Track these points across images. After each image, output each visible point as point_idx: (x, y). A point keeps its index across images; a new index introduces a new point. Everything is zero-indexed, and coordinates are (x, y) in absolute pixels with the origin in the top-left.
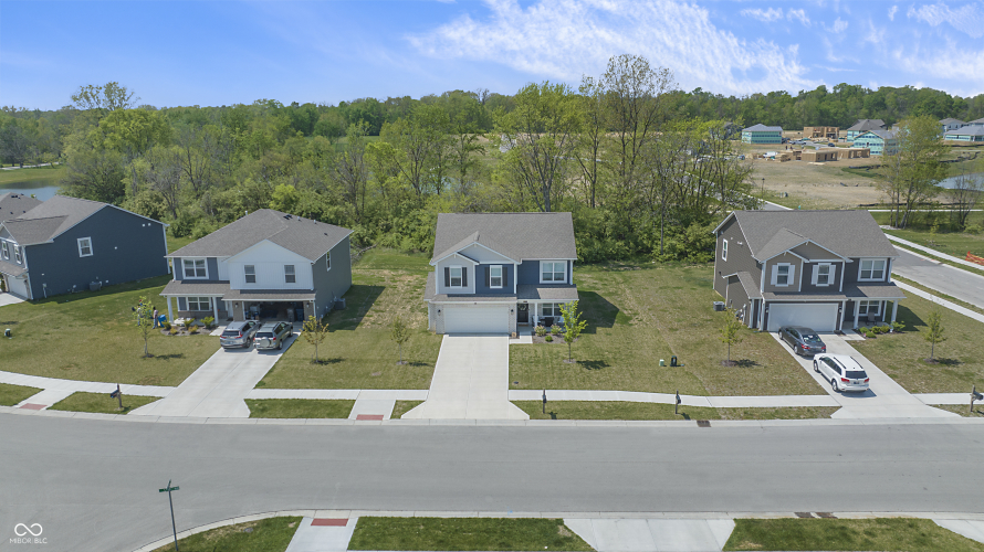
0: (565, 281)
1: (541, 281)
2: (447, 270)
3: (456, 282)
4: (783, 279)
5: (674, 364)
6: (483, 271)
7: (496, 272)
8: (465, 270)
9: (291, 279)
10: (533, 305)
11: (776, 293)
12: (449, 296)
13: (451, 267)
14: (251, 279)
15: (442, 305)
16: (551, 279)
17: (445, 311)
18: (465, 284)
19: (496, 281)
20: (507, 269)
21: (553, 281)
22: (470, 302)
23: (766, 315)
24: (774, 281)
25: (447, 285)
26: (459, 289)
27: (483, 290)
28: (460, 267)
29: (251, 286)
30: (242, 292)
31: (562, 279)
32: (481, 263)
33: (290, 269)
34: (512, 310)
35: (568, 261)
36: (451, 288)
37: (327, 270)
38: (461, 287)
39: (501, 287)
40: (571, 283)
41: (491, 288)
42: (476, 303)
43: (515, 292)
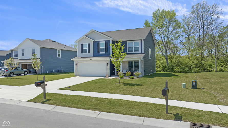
0: (140, 52)
1: (128, 52)
2: (82, 45)
3: (85, 52)
5: (194, 87)
6: (97, 44)
7: (102, 46)
8: (89, 45)
12: (82, 57)
13: (83, 44)
14: (23, 55)
15: (78, 62)
16: (132, 51)
17: (79, 64)
18: (89, 52)
19: (102, 50)
20: (107, 43)
21: (134, 52)
22: (89, 59)
25: (82, 52)
27: (97, 54)
28: (87, 43)
29: (23, 58)
30: (20, 59)
31: (138, 51)
32: (96, 41)
33: (34, 50)
34: (108, 64)
35: (141, 40)
36: (84, 54)
37: (57, 57)
38: (87, 53)
39: (104, 53)
40: (143, 52)
41: (100, 53)
42: (91, 60)
43: (111, 55)
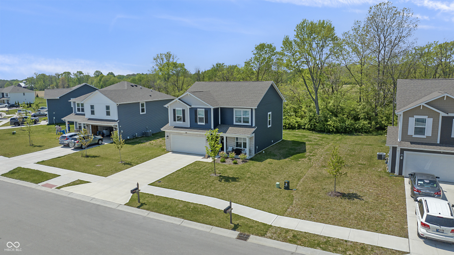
0: (250, 124)
1: (235, 123)
2: (174, 110)
3: (179, 119)
4: (419, 131)
5: (287, 188)
6: (194, 111)
7: (201, 114)
8: (184, 111)
9: (108, 114)
11: (412, 143)
12: (175, 127)
13: (176, 109)
14: (93, 113)
15: (170, 133)
16: (241, 122)
17: (171, 136)
18: (184, 121)
19: (201, 120)
20: (207, 111)
21: (242, 124)
22: (183, 131)
23: (401, 162)
24: (411, 131)
25: (175, 120)
26: (180, 123)
27: (194, 126)
28: (181, 109)
29: (93, 117)
30: (89, 119)
31: (248, 122)
32: (193, 106)
33: (108, 108)
35: (252, 109)
36: (177, 122)
37: (141, 113)
38: (182, 122)
39: (204, 124)
40: (254, 125)
41: (199, 123)
42: (186, 133)
43: (212, 128)
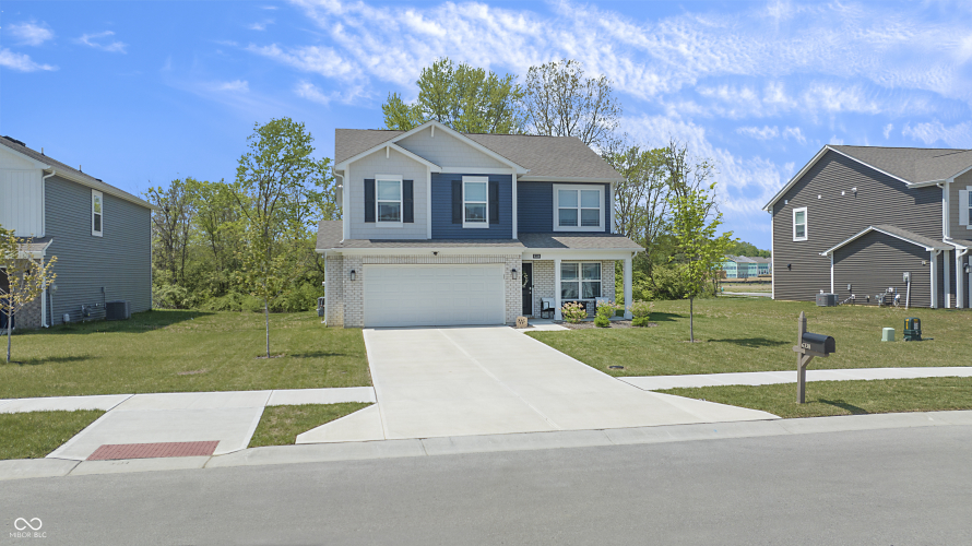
1: (557, 227)
2: (370, 185)
3: (389, 213)
5: (917, 336)
6: (448, 188)
7: (476, 195)
8: (408, 186)
10: (552, 262)
12: (374, 241)
13: (378, 178)
15: (362, 260)
16: (575, 223)
17: (365, 272)
18: (409, 218)
19: (476, 214)
21: (579, 228)
22: (427, 250)
24: (964, 218)
25: (369, 217)
26: (398, 226)
27: (448, 226)
28: (399, 179)
31: (596, 223)
32: (446, 170)
34: (514, 270)
35: (607, 185)
36: (379, 224)
37: (93, 232)
38: (400, 224)
39: (486, 225)
40: (613, 229)
41: (466, 225)
42: (435, 253)
43: (515, 236)
